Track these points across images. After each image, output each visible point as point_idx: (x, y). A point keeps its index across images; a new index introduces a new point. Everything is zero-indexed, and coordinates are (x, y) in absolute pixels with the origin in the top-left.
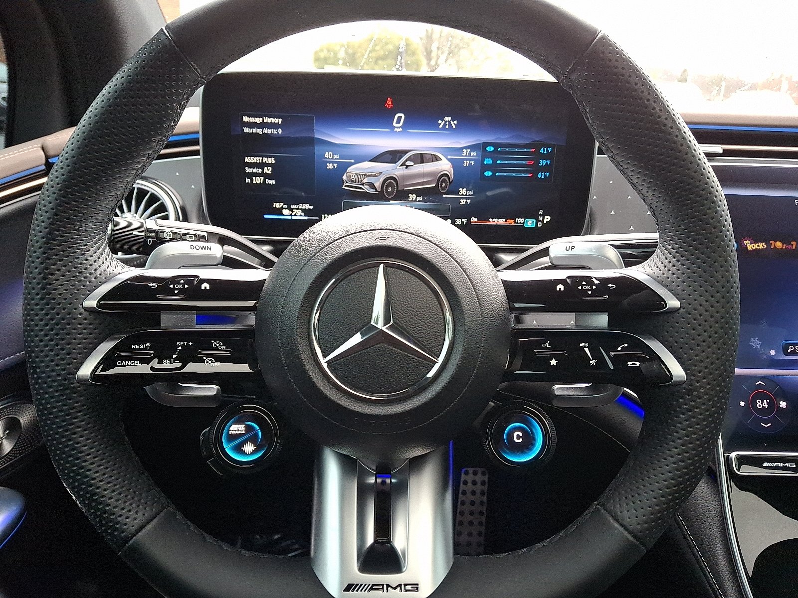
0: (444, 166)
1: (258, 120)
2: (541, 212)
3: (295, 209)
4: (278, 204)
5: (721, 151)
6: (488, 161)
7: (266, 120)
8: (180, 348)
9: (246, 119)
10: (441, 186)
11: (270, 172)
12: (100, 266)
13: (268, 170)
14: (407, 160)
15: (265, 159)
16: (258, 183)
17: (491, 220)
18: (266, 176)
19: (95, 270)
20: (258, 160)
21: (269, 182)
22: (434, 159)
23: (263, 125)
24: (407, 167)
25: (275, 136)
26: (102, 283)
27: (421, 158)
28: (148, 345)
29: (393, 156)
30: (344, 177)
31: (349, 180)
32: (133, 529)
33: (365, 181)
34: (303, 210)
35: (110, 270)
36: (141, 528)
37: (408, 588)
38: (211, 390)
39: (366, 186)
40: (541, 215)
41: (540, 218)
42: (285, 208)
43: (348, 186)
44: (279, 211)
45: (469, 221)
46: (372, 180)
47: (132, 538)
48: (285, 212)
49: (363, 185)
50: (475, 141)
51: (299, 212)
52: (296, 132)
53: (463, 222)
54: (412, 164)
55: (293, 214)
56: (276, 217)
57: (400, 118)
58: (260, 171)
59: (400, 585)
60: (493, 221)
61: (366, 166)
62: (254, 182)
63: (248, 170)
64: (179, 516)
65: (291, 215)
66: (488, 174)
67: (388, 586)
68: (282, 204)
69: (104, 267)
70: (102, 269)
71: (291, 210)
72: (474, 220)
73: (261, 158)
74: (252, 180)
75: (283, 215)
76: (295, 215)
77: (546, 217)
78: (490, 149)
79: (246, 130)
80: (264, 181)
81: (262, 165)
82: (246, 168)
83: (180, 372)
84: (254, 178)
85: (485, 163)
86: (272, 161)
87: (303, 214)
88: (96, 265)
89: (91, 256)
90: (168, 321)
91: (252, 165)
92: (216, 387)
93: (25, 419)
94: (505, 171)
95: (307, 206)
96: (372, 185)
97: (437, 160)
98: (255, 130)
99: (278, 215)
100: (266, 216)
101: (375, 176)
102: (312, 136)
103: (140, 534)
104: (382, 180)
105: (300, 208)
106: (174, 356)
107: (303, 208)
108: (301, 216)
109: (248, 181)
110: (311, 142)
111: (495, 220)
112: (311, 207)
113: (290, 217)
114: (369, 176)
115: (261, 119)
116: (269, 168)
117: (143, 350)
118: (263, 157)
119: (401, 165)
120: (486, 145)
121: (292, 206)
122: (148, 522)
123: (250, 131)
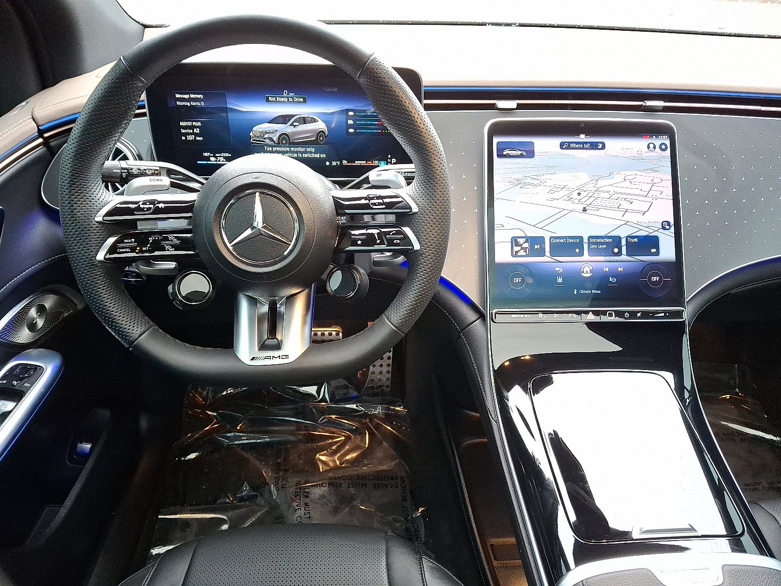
0: (321, 125)
1: (186, 96)
2: (389, 156)
3: (219, 157)
4: (206, 154)
5: (515, 106)
6: (351, 122)
7: (192, 96)
8: (151, 241)
9: (177, 96)
10: (320, 139)
11: (198, 132)
12: (100, 197)
13: (197, 130)
14: (294, 122)
15: (194, 123)
16: (191, 139)
17: (356, 162)
18: (196, 135)
19: (98, 199)
20: (189, 124)
21: (198, 138)
22: (313, 121)
23: (190, 100)
24: (295, 126)
25: (199, 107)
26: (103, 206)
27: (304, 120)
28: (133, 240)
29: (284, 119)
30: (251, 134)
31: (255, 136)
32: (137, 336)
33: (266, 136)
34: (225, 158)
35: (106, 199)
36: (140, 336)
37: (283, 357)
38: (172, 265)
39: (267, 140)
40: (389, 158)
41: (389, 160)
42: (212, 157)
43: (254, 140)
44: (208, 159)
45: (341, 163)
46: (271, 135)
47: (136, 340)
48: (212, 159)
49: (265, 139)
50: (339, 108)
51: (222, 159)
52: (213, 104)
53: (337, 164)
54: (298, 124)
55: (218, 160)
56: (206, 162)
57: (286, 92)
58: (191, 131)
59: (279, 356)
60: (357, 163)
61: (266, 126)
62: (188, 139)
63: (183, 131)
64: (161, 330)
65: (216, 161)
66: (351, 130)
67: (273, 357)
68: (209, 154)
69: (103, 197)
70: (102, 198)
71: (216, 157)
72: (345, 162)
73: (191, 123)
74: (186, 138)
75: (211, 161)
76: (219, 161)
77: (393, 160)
78: (351, 113)
79: (178, 103)
80: (195, 138)
81: (192, 127)
82: (182, 130)
83: (152, 254)
84: (188, 136)
85: (349, 123)
86: (199, 124)
87: (224, 160)
88: (98, 197)
89: (95, 192)
90: (142, 227)
91: (185, 128)
92: (174, 263)
93: (47, 305)
94: (363, 129)
95: (227, 155)
96: (271, 139)
97: (315, 122)
98: (184, 103)
99: (207, 161)
100: (198, 162)
101: (273, 133)
102: (226, 106)
103: (140, 338)
104: (278, 135)
105: (222, 155)
106: (148, 246)
107: (224, 156)
108: (223, 161)
109: (183, 138)
110: (226, 110)
111: (359, 162)
112: (230, 155)
113: (216, 162)
114: (268, 133)
115: (188, 95)
116: (197, 129)
117: (130, 242)
118: (192, 121)
119: (291, 125)
120: (348, 110)
121: (216, 155)
122: (144, 332)
123: (181, 104)
